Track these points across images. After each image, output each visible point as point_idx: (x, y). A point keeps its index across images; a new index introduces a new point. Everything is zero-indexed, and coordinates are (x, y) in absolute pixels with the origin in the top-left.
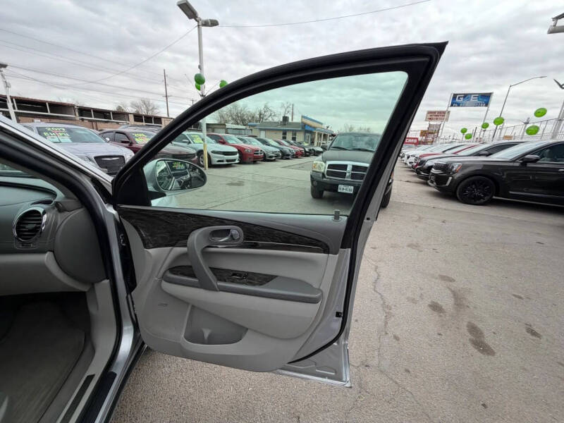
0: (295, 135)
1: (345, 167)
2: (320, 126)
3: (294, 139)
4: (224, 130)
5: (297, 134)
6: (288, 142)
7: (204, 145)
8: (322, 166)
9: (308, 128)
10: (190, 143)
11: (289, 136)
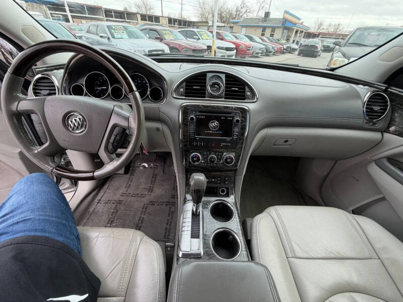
0: (274, 31)
2: (298, 21)
3: (272, 35)
4: (207, 28)
6: (268, 39)
7: (213, 41)
9: (288, 25)
10: (199, 39)
11: (268, 32)
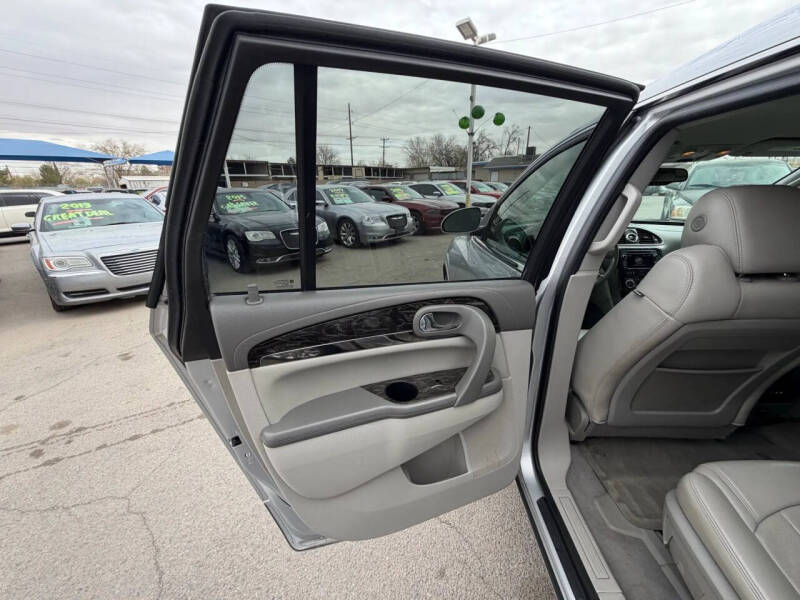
4: (427, 176)
7: (468, 198)
10: (442, 195)
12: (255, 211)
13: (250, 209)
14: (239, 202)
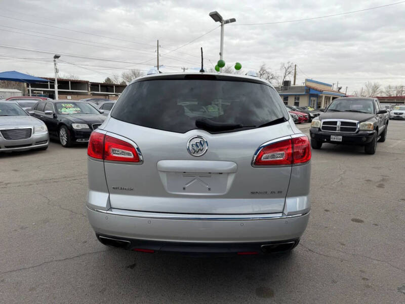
0: (298, 99)
1: (335, 123)
2: (328, 88)
3: (297, 104)
5: (300, 99)
6: (290, 108)
8: (319, 122)
9: (312, 92)
11: (291, 101)
12: (78, 113)
13: (76, 112)
14: (69, 108)
